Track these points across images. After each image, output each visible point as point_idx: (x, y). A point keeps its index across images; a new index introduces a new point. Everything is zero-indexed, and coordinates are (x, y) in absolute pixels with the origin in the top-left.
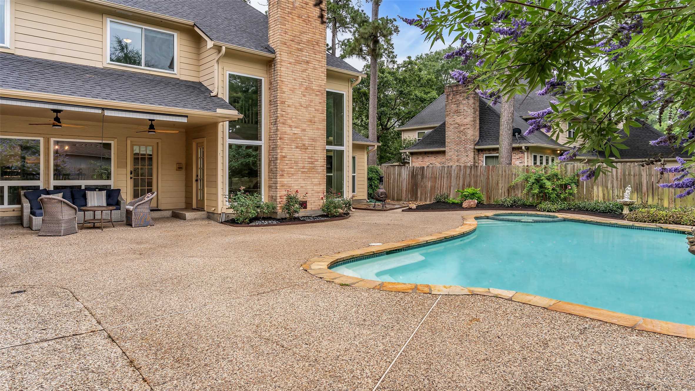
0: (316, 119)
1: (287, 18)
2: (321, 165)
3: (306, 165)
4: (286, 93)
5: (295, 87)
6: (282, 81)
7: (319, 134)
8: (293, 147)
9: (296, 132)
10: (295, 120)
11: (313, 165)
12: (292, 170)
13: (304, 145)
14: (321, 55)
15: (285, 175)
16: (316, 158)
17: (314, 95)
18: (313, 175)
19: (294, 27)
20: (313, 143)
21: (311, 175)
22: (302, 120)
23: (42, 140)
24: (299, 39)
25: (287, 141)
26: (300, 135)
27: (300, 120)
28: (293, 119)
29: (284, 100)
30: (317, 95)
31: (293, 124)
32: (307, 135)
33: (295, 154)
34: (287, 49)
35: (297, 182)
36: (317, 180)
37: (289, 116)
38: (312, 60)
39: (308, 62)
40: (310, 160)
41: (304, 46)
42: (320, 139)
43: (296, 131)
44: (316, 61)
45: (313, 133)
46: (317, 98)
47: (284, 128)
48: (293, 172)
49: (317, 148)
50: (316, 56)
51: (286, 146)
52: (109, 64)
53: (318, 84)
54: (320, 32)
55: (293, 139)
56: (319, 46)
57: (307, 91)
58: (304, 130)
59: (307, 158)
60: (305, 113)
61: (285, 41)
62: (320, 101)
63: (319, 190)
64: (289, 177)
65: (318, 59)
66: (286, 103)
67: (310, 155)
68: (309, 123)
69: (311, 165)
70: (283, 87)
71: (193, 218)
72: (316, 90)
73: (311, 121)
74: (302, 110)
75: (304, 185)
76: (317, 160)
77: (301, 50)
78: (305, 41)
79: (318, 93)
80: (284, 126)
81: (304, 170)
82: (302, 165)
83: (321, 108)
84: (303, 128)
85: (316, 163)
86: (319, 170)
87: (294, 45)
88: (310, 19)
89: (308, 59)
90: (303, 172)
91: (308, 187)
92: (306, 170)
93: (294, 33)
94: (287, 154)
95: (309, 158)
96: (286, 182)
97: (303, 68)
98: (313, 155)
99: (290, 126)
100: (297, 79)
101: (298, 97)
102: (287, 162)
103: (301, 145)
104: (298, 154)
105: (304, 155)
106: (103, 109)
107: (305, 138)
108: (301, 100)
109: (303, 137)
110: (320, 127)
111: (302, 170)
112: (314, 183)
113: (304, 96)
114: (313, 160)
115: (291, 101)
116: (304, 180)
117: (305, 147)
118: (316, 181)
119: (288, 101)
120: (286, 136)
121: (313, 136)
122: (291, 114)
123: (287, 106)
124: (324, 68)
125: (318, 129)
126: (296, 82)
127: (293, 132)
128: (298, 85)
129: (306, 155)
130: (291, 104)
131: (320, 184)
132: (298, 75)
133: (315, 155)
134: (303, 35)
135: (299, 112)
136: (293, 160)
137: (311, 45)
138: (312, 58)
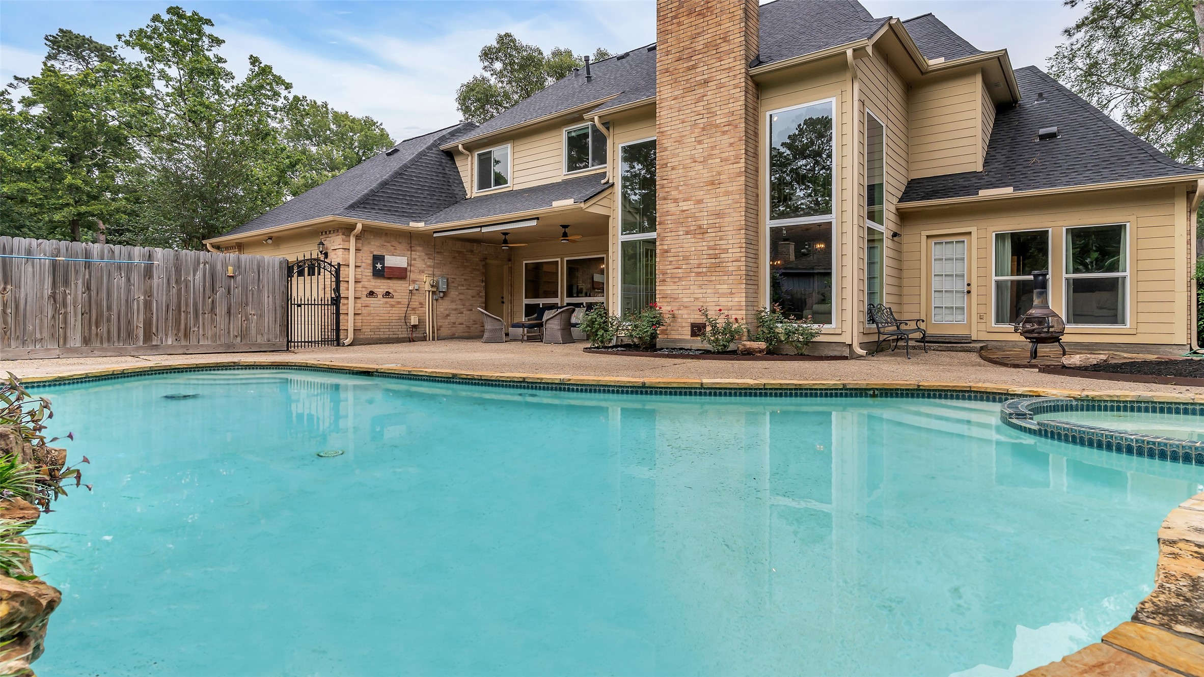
0: (722, 177)
1: (670, 27)
2: (734, 259)
3: (704, 261)
4: (669, 149)
5: (684, 133)
6: (662, 132)
7: (730, 202)
8: (681, 233)
9: (684, 208)
10: (684, 187)
11: (717, 260)
12: (680, 271)
13: (700, 227)
14: (733, 55)
15: (668, 280)
16: (724, 247)
17: (719, 134)
18: (718, 278)
19: (681, 36)
20: (718, 221)
21: (714, 278)
22: (697, 185)
23: (559, 260)
24: (690, 50)
25: (670, 226)
26: (693, 211)
27: (693, 186)
28: (680, 188)
29: (665, 162)
30: (724, 133)
31: (681, 196)
32: (705, 209)
33: (685, 245)
34: (670, 78)
35: (688, 291)
36: (726, 286)
37: (673, 185)
38: (714, 74)
39: (706, 82)
40: (711, 252)
41: (700, 56)
42: (731, 210)
43: (684, 206)
44: (724, 72)
45: (716, 204)
46: (726, 137)
47: (665, 206)
48: (681, 275)
49: (726, 229)
50: (722, 63)
51: (669, 234)
52: (565, 175)
53: (727, 111)
54: (730, 15)
55: (681, 221)
56: (729, 41)
57: (705, 133)
58: (700, 202)
59: (706, 248)
60: (702, 172)
61: (666, 67)
62: (732, 140)
63: (730, 304)
64: (675, 282)
65: (727, 66)
66: (669, 165)
67: (712, 243)
68: (709, 188)
69: (713, 261)
70: (664, 141)
72: (722, 125)
73: (713, 183)
74: (696, 168)
75: (701, 296)
76: (726, 251)
77: (694, 67)
78: (701, 47)
79: (726, 128)
80: (666, 202)
81: (700, 270)
82: (696, 262)
83: (731, 153)
84: (699, 198)
85: (723, 255)
86: (730, 269)
87: (681, 66)
88: (709, 5)
89: (706, 76)
90: (698, 274)
91: (708, 300)
92: (704, 270)
93: (681, 45)
94: (671, 246)
95: (709, 248)
96: (669, 292)
97: (697, 96)
98: (717, 243)
99: (676, 201)
100: (686, 120)
101: (688, 149)
102: (670, 259)
103: (695, 228)
104: (689, 244)
105: (701, 244)
106: (481, 227)
107: (701, 214)
108: (693, 152)
109: (697, 215)
110: (730, 189)
111: (696, 270)
112: (720, 291)
113: (700, 142)
114: (717, 252)
115: (678, 159)
116: (700, 286)
117: (702, 231)
118: (724, 288)
119: (673, 160)
120: (669, 218)
121: (718, 208)
122: (677, 180)
123: (670, 169)
124: (740, 76)
125: (727, 193)
126: (685, 124)
127: (681, 209)
128: (689, 128)
129: (704, 244)
130: (677, 163)
131: (731, 293)
132: (689, 111)
133: (722, 242)
134: (696, 40)
135: (690, 174)
136: (680, 254)
137: (711, 48)
138: (714, 70)
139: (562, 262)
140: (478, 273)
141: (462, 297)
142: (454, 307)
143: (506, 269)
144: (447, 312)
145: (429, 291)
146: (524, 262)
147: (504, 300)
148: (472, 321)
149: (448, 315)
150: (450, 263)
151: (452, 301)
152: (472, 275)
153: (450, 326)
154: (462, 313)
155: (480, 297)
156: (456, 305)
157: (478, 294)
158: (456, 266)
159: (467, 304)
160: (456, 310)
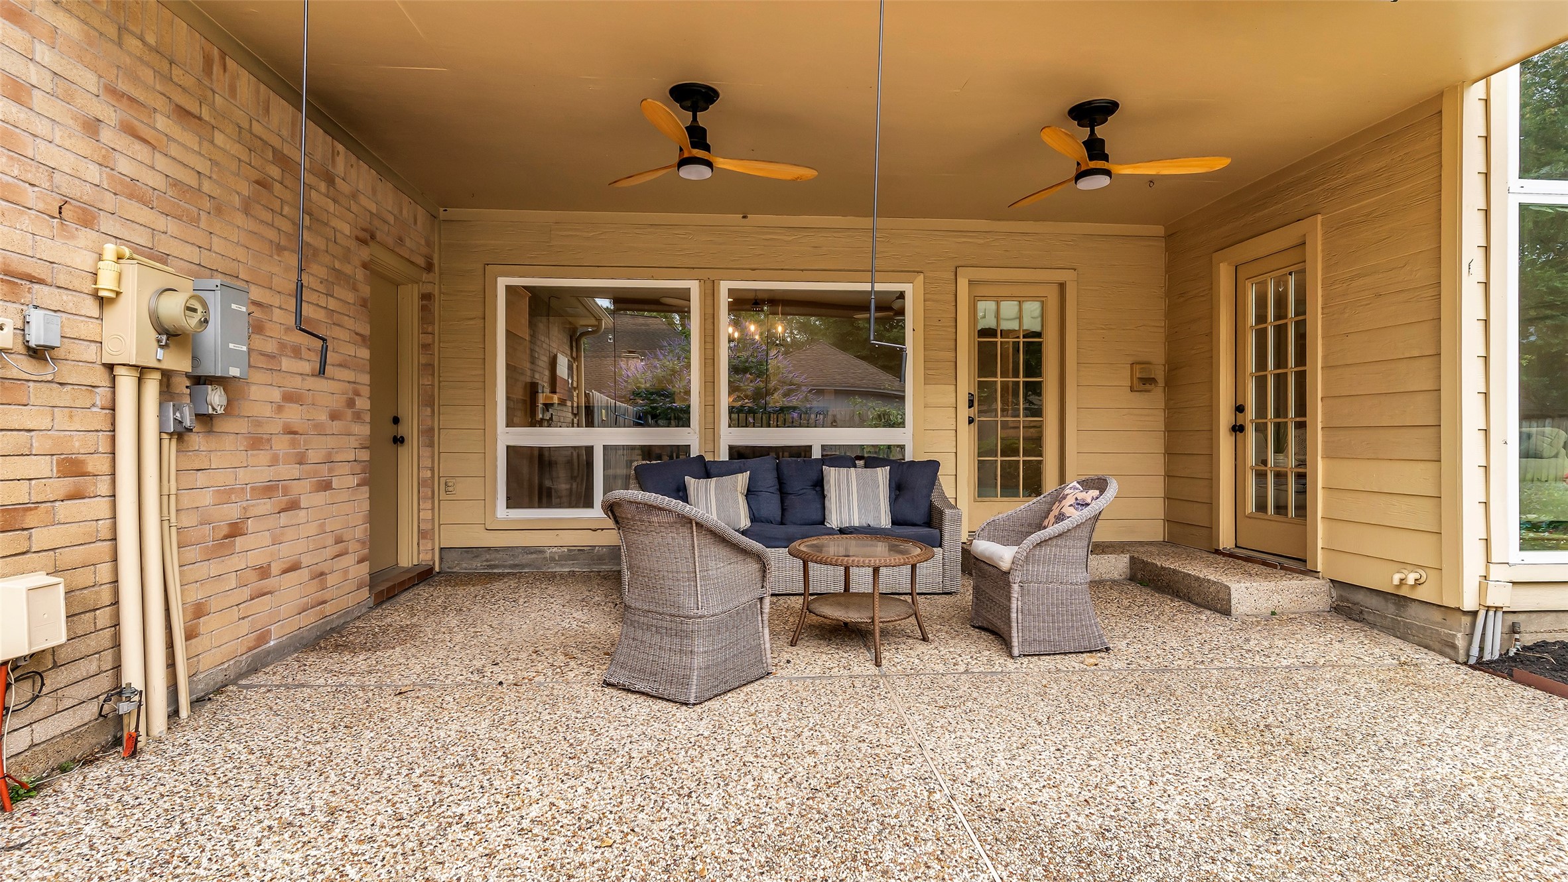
23: (694, 286)
71: (1265, 606)
139: (710, 294)
140: (350, 297)
141: (294, 415)
142: (263, 475)
143: (410, 298)
144: (233, 512)
145: (142, 372)
146: (502, 282)
147: (402, 430)
148: (330, 540)
149: (235, 530)
150: (246, 210)
151: (256, 442)
152: (332, 304)
153: (246, 592)
154: (293, 506)
155: (357, 417)
156: (274, 461)
157: (351, 403)
158: (271, 234)
159: (313, 456)
160: (268, 490)
